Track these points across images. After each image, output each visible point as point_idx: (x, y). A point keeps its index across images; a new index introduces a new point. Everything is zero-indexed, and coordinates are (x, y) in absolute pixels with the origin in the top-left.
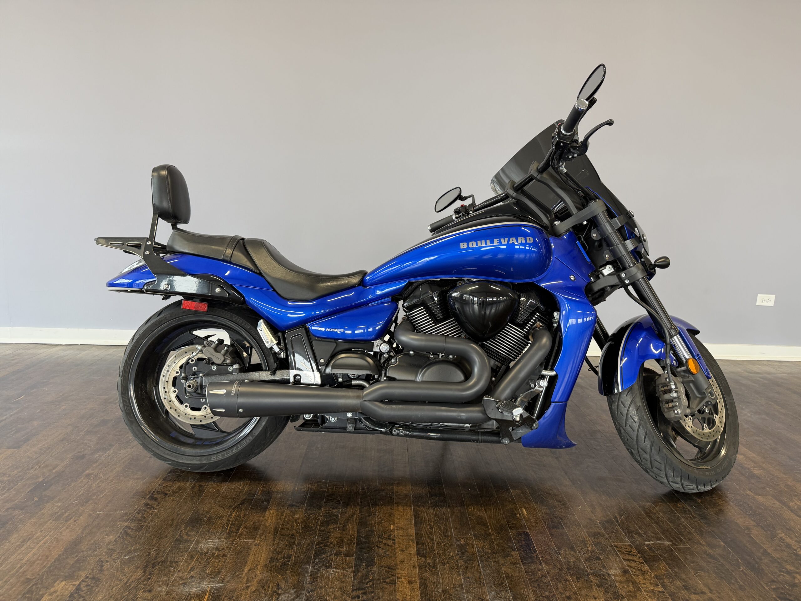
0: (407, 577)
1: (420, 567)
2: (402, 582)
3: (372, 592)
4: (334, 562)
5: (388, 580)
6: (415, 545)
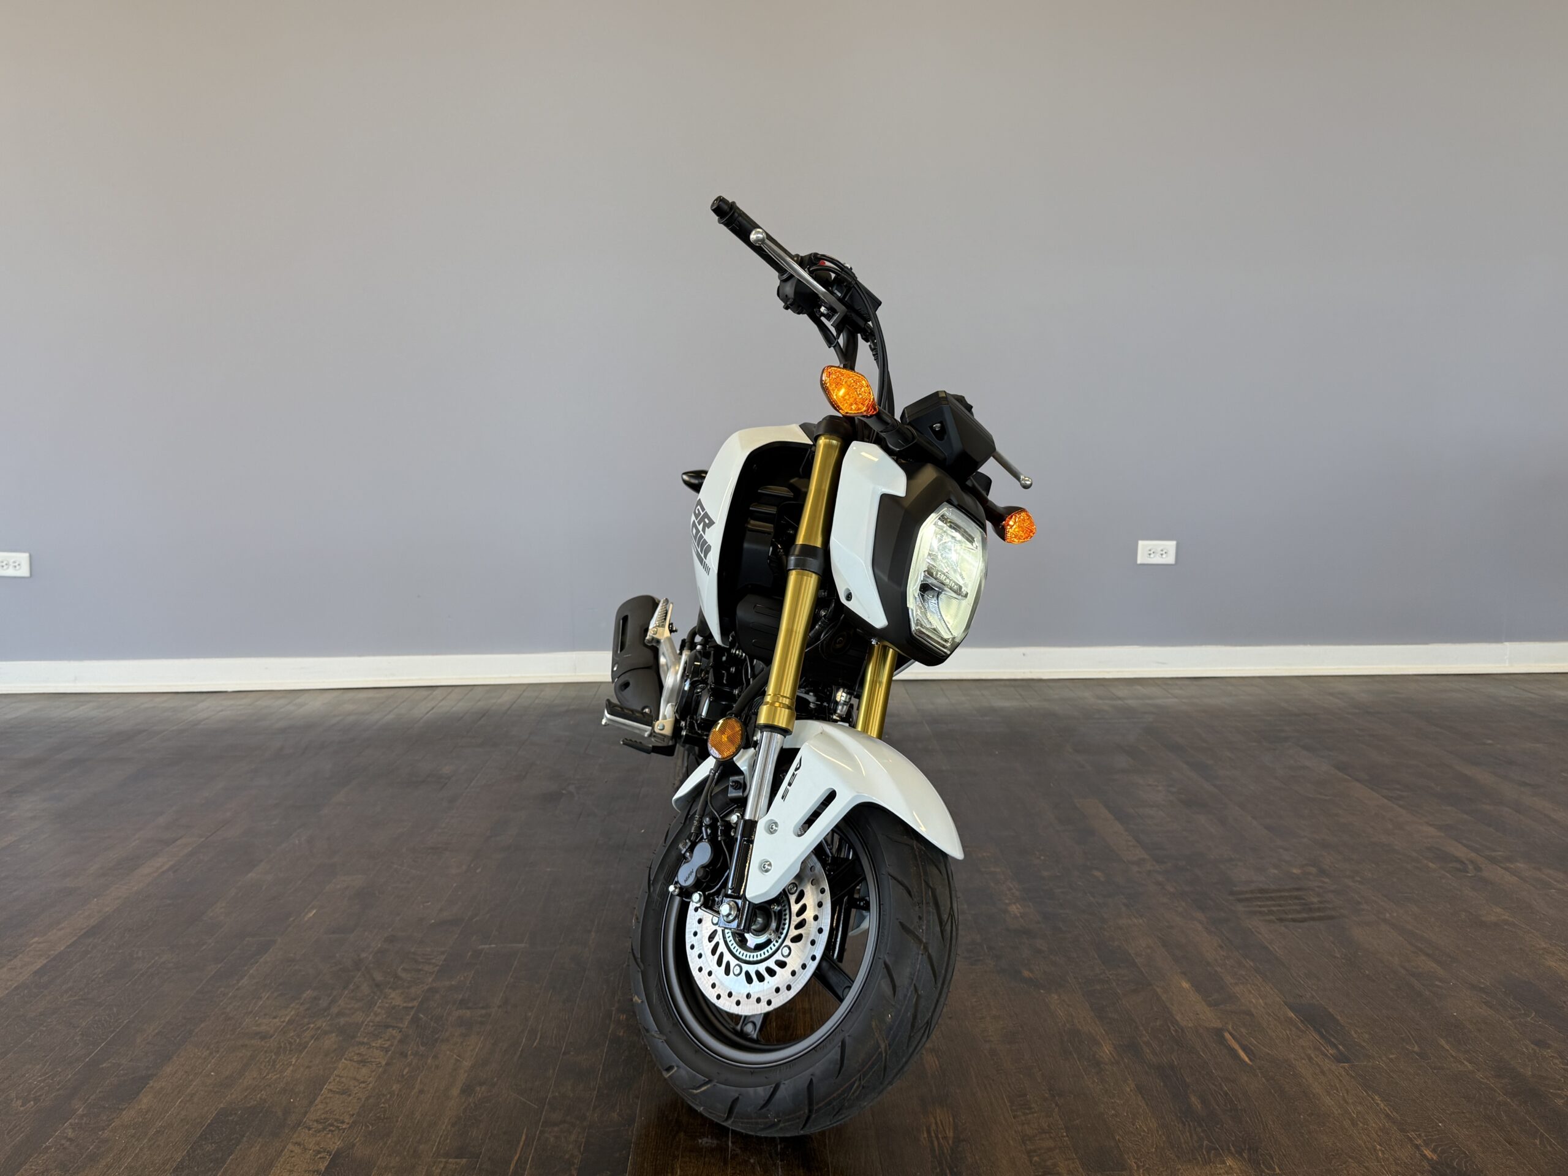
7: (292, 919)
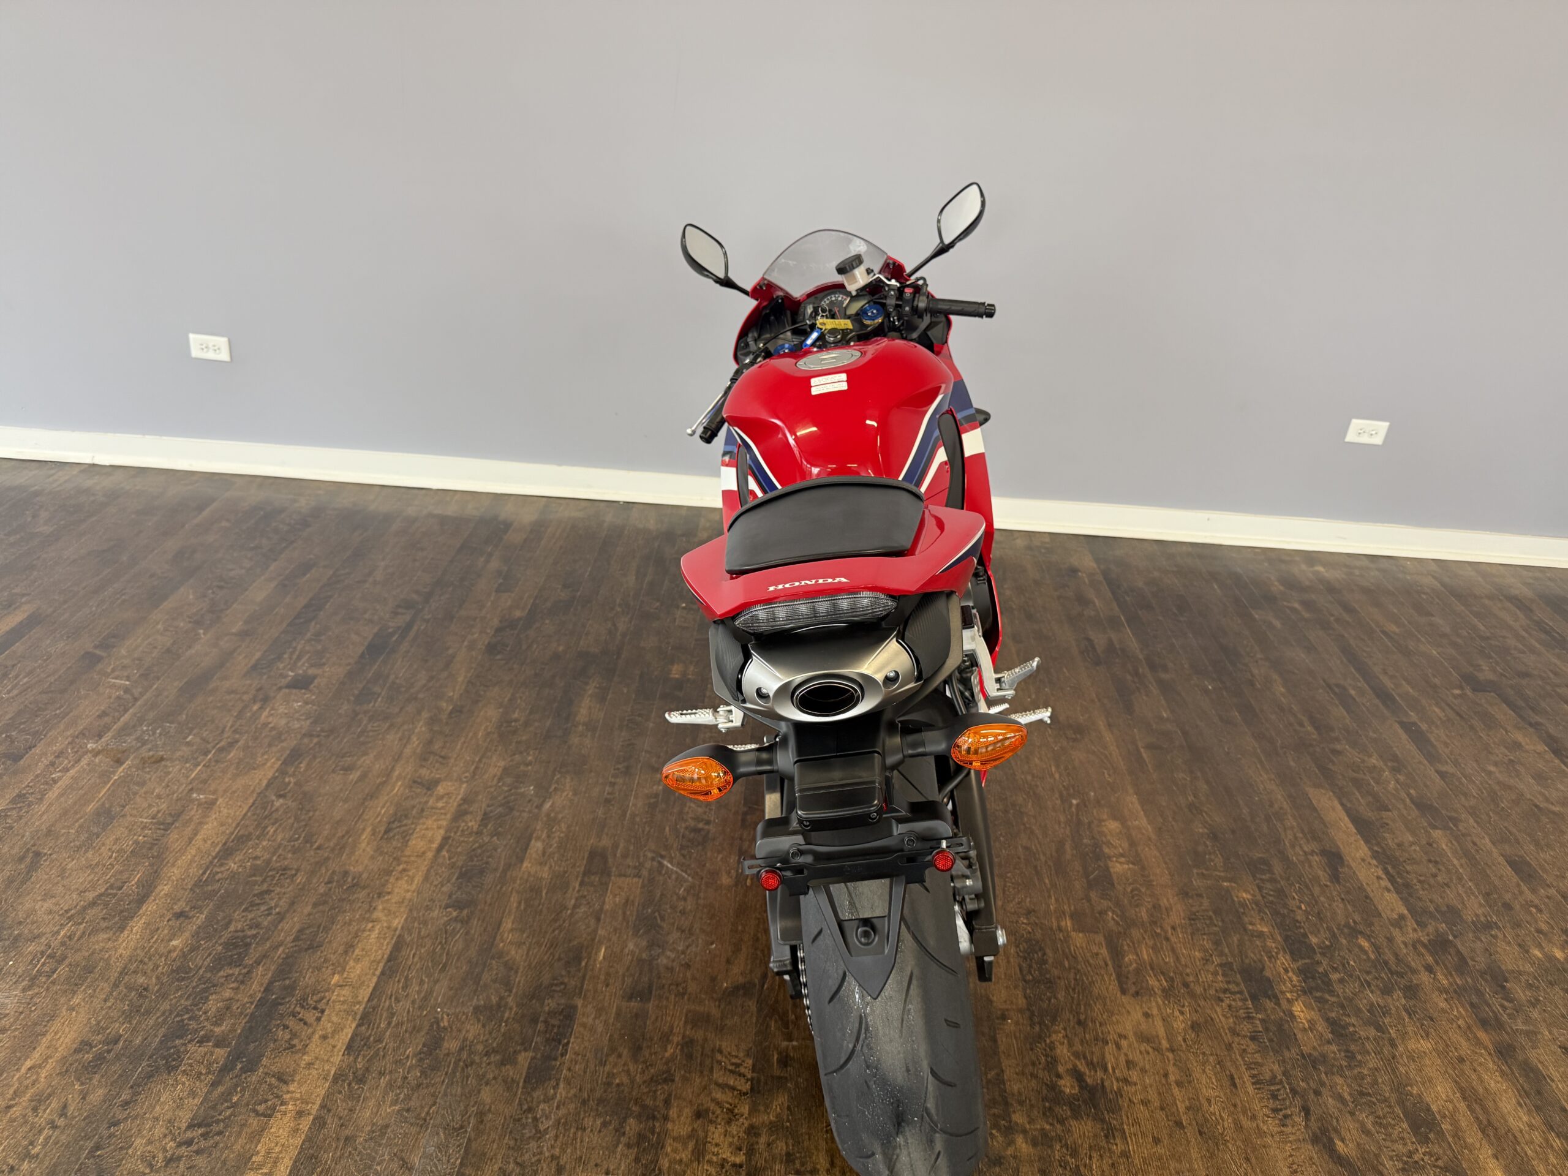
0: (298, 1102)
1: (336, 1079)
2: (285, 1113)
3: (220, 1133)
4: (189, 1058)
5: (261, 1108)
6: (354, 1025)
7: (583, 964)
